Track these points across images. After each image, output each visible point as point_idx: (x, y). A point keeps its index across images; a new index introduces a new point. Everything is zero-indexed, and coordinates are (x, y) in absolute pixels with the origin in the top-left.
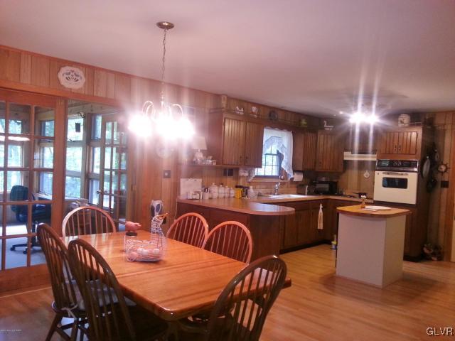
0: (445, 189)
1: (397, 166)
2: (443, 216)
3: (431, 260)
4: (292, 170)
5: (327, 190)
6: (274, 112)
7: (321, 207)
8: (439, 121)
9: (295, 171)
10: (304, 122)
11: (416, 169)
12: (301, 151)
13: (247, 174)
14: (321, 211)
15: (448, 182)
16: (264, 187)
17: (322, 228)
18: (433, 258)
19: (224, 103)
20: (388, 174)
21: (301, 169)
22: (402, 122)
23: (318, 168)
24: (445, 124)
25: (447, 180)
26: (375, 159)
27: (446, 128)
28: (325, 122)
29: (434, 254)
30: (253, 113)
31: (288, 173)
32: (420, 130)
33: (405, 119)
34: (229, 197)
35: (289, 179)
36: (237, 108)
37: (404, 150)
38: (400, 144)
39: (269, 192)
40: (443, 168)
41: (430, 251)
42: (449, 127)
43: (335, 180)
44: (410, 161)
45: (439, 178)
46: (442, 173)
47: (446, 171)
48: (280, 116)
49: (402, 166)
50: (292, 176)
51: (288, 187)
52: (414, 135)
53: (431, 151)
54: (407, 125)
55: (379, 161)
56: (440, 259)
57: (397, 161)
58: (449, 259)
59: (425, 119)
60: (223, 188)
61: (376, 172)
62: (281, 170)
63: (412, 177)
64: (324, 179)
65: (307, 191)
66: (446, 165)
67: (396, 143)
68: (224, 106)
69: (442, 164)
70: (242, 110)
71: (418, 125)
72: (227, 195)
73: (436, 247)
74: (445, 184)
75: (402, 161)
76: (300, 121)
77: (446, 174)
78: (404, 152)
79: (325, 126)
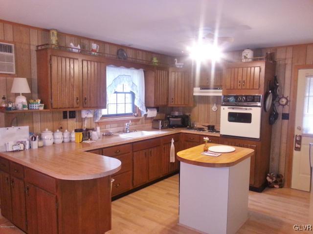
0: (286, 121)
1: (241, 101)
2: (284, 146)
3: (274, 187)
4: (144, 107)
5: (180, 123)
6: (123, 50)
7: (173, 141)
8: (279, 56)
9: (148, 107)
10: (155, 60)
11: (259, 104)
12: (152, 88)
13: (91, 115)
14: (172, 145)
15: (288, 114)
16: (116, 125)
17: (174, 161)
18: (275, 186)
19: (54, 40)
20: (233, 108)
21: (153, 106)
22: (245, 57)
23: (171, 104)
24: (286, 59)
25: (287, 112)
26: (221, 94)
27: (286, 62)
28: (176, 60)
29: (276, 182)
30: (93, 50)
31: (141, 110)
32: (262, 65)
33: (249, 54)
34: (70, 141)
35: (143, 115)
36: (72, 44)
37: (248, 85)
38: (244, 79)
39: (122, 130)
40: (284, 101)
41: (273, 179)
42: (289, 62)
43: (187, 114)
44: (254, 96)
45: (280, 110)
46: (283, 106)
47: (286, 104)
48: (130, 54)
49: (246, 101)
50: (145, 113)
51: (142, 123)
52: (257, 69)
53: (272, 85)
54: (250, 60)
55: (225, 96)
56: (281, 186)
57: (242, 96)
58: (289, 185)
59: (267, 53)
60: (61, 133)
61: (222, 107)
62: (134, 107)
63: (256, 112)
64: (177, 114)
65: (160, 126)
66: (286, 98)
67: (240, 78)
68: (54, 42)
69: (283, 97)
70: (79, 47)
71: (261, 59)
72: (66, 140)
73: (278, 176)
74: (286, 116)
75: (246, 96)
76: (152, 59)
77: (286, 107)
78: (248, 87)
79: (176, 63)
